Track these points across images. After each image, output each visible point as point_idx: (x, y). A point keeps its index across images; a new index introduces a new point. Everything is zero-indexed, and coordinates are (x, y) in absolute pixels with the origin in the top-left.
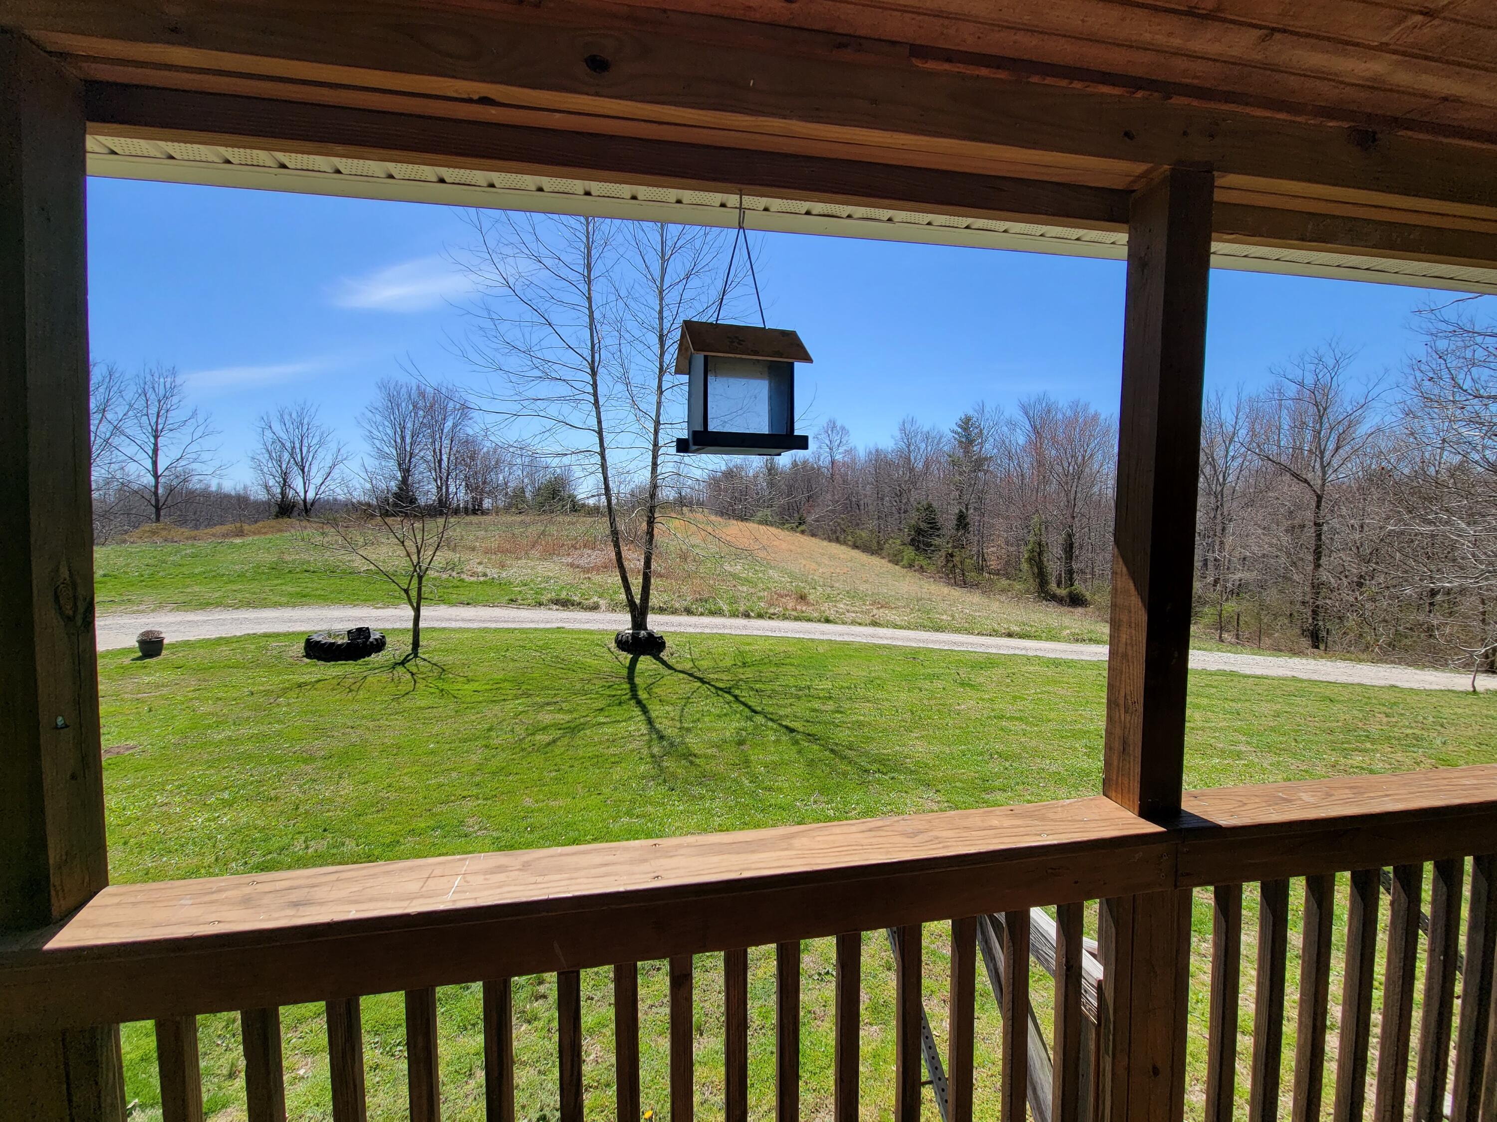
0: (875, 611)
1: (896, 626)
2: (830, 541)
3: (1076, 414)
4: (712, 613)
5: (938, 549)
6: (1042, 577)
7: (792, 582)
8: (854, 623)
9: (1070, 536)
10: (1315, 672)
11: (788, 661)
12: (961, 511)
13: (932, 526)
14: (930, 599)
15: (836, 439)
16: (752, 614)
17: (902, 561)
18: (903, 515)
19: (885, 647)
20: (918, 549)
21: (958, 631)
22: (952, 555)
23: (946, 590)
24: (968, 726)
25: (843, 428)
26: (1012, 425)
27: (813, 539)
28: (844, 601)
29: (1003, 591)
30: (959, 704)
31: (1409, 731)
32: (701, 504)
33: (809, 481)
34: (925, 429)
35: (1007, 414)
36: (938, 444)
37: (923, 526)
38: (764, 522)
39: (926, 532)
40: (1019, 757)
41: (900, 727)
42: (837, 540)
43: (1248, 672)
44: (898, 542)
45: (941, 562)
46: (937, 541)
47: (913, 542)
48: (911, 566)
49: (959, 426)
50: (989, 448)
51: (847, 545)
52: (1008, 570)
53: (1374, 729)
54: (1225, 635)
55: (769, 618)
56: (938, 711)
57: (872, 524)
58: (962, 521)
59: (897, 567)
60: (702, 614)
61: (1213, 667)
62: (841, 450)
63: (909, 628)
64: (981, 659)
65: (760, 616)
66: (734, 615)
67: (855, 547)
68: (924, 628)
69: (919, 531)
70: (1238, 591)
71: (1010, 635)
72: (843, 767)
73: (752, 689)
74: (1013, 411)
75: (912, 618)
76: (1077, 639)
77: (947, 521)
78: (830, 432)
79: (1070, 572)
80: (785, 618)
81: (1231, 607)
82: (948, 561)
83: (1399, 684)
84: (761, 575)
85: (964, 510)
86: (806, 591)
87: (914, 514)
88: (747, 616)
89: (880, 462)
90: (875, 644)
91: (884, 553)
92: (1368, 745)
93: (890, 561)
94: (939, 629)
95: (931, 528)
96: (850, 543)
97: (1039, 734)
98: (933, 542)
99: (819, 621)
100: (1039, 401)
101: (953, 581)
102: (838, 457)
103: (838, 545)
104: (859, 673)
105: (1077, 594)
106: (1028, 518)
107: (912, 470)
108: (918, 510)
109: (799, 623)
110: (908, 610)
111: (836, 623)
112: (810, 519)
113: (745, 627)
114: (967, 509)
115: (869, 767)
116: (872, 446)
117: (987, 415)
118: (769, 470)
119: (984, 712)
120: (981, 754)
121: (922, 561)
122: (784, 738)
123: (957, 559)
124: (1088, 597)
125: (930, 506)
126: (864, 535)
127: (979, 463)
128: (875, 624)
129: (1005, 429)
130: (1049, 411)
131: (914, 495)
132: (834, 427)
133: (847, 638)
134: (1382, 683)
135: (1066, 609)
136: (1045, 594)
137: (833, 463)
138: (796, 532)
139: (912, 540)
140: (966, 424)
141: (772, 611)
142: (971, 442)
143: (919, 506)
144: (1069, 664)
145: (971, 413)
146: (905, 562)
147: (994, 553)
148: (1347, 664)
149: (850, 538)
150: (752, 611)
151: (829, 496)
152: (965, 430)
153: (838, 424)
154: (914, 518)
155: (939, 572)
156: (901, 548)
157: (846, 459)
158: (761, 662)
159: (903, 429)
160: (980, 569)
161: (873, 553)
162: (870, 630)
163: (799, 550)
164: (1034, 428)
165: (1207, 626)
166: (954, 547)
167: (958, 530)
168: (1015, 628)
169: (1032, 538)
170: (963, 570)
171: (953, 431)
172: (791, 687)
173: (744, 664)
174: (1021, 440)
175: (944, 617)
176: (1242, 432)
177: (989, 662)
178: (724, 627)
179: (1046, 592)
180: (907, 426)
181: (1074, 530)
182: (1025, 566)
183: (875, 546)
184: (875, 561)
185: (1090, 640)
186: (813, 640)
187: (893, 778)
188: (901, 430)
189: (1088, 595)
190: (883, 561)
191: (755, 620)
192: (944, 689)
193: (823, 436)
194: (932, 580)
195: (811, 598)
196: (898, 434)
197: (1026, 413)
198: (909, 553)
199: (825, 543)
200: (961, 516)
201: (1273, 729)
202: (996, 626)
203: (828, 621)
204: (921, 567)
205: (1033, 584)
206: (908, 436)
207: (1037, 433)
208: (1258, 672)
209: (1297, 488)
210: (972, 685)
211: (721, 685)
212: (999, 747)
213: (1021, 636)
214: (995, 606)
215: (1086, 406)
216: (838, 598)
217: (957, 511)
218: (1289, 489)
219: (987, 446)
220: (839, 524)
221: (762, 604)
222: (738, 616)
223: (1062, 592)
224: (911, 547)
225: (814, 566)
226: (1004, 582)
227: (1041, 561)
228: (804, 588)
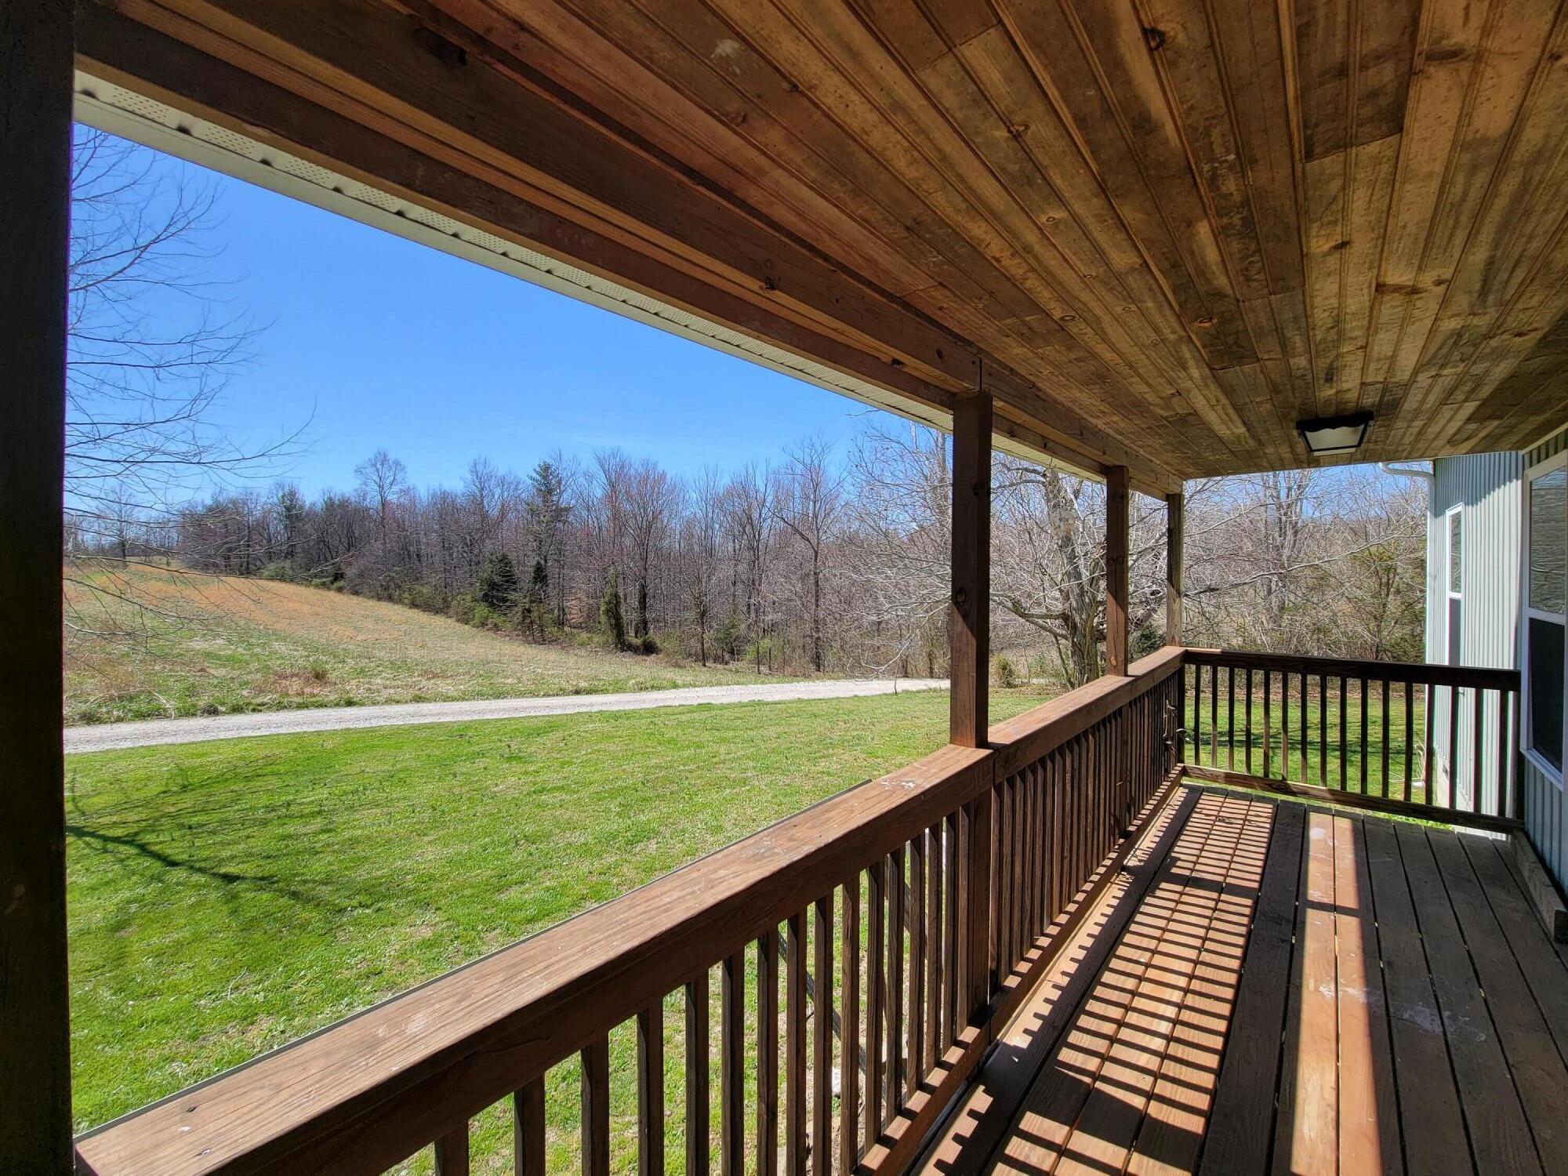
0: (424, 683)
1: (447, 699)
2: (379, 599)
3: (647, 472)
4: (142, 716)
5: (515, 604)
6: (618, 627)
7: (308, 656)
8: (389, 701)
9: (643, 587)
10: (812, 692)
11: (269, 769)
12: (538, 563)
13: (507, 579)
14: (499, 661)
15: (389, 476)
16: (223, 709)
17: (473, 619)
18: (474, 567)
19: (425, 727)
20: (492, 604)
21: (521, 695)
22: (529, 611)
23: (522, 649)
24: (500, 811)
25: (397, 463)
26: (589, 476)
27: (355, 597)
28: (384, 675)
29: (582, 644)
30: (497, 785)
31: (855, 733)
32: (167, 552)
33: (350, 525)
34: (501, 473)
35: (584, 465)
36: (516, 489)
37: (497, 579)
38: (281, 577)
39: (501, 586)
40: (548, 836)
41: (412, 832)
42: (390, 599)
43: (770, 700)
44: (469, 598)
45: (516, 615)
46: (513, 596)
47: (486, 598)
48: (483, 624)
49: (537, 473)
50: (566, 499)
51: (403, 603)
52: (588, 624)
53: (836, 736)
54: (762, 668)
55: (254, 710)
56: (469, 798)
57: (435, 579)
58: (540, 575)
59: (467, 627)
60: (119, 720)
61: (745, 700)
62: (395, 488)
63: (463, 699)
64: (541, 725)
65: (237, 709)
66: (187, 713)
67: (414, 605)
68: (480, 695)
69: (493, 585)
70: (771, 629)
71: (577, 692)
72: (304, 914)
73: (182, 826)
74: (589, 463)
75: (472, 685)
76: (642, 688)
77: (524, 573)
78: (378, 466)
79: (645, 622)
80: (280, 707)
81: (766, 643)
82: (524, 618)
83: (859, 694)
84: (257, 650)
85: (543, 562)
86: (328, 667)
87: (487, 567)
88: (212, 711)
89: (445, 508)
90: (413, 726)
91: (452, 611)
92: (831, 751)
93: (458, 621)
94: (499, 695)
95: (507, 581)
96: (406, 601)
97: (577, 803)
98: (510, 597)
99: (337, 705)
100: (614, 455)
101: (530, 638)
102: (392, 497)
103: (390, 605)
104: (376, 767)
105: (650, 643)
106: (605, 570)
107: (484, 516)
108: (491, 561)
109: (305, 712)
110: (467, 677)
111: (362, 705)
112: (351, 572)
113: (204, 730)
114: (546, 561)
115: (345, 903)
116: (435, 485)
117: (564, 465)
118: (288, 509)
119: (524, 788)
120: (506, 843)
121: (497, 618)
122: (214, 895)
123: (535, 614)
124: (659, 645)
125: (505, 557)
126: (425, 591)
127: (560, 514)
128: (418, 699)
129: (582, 480)
130: (622, 467)
131: (488, 546)
132: (384, 460)
133: (375, 723)
134: (848, 695)
135: (640, 658)
136: (623, 646)
137: (383, 505)
138: (329, 589)
139: (485, 595)
140: (545, 471)
141: (259, 700)
142: (550, 492)
143: (494, 558)
144: (628, 715)
145: (549, 461)
146: (476, 620)
147: (575, 609)
148: (832, 682)
149: (406, 595)
150: (222, 704)
151: (378, 545)
152: (544, 478)
153: (391, 456)
154: (487, 570)
155: (515, 630)
156: (472, 604)
157: (402, 500)
158: (220, 779)
159: (474, 471)
160: (561, 623)
161: (437, 611)
162: (412, 708)
163: (330, 613)
164: (609, 479)
165: (750, 662)
166: (531, 602)
167: (535, 583)
168: (583, 684)
169: (608, 590)
170: (541, 626)
171: (531, 478)
172: (259, 809)
173: (184, 788)
174: (599, 493)
175: (509, 681)
176: (770, 499)
177: (550, 725)
178: (162, 734)
179: (623, 643)
180: (480, 468)
181: (648, 581)
182: (603, 618)
183: (439, 604)
184: (440, 621)
185: (652, 687)
186: (319, 733)
187: (379, 910)
188: (472, 472)
189: (658, 642)
190: (450, 620)
191: (228, 717)
192: (485, 768)
193: (370, 470)
194: (507, 638)
195: (333, 676)
196: (468, 476)
197: (602, 466)
198: (482, 610)
199: (372, 603)
200: (538, 569)
201: (773, 751)
202: (564, 685)
203: (350, 703)
204: (496, 625)
205: (611, 637)
206: (481, 479)
207: (613, 486)
208: (777, 698)
209: (803, 544)
210: (520, 758)
211: (119, 832)
212: (529, 829)
213: (589, 692)
214: (571, 661)
215: (655, 466)
216: (376, 672)
217: (535, 563)
218: (800, 545)
219: (565, 495)
220: (392, 579)
221: (245, 693)
222: (194, 715)
223: (638, 642)
224: (483, 604)
225: (349, 632)
226: (584, 635)
227: (618, 613)
228: (327, 662)
